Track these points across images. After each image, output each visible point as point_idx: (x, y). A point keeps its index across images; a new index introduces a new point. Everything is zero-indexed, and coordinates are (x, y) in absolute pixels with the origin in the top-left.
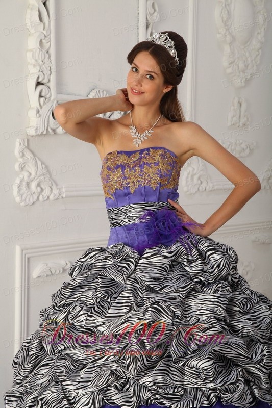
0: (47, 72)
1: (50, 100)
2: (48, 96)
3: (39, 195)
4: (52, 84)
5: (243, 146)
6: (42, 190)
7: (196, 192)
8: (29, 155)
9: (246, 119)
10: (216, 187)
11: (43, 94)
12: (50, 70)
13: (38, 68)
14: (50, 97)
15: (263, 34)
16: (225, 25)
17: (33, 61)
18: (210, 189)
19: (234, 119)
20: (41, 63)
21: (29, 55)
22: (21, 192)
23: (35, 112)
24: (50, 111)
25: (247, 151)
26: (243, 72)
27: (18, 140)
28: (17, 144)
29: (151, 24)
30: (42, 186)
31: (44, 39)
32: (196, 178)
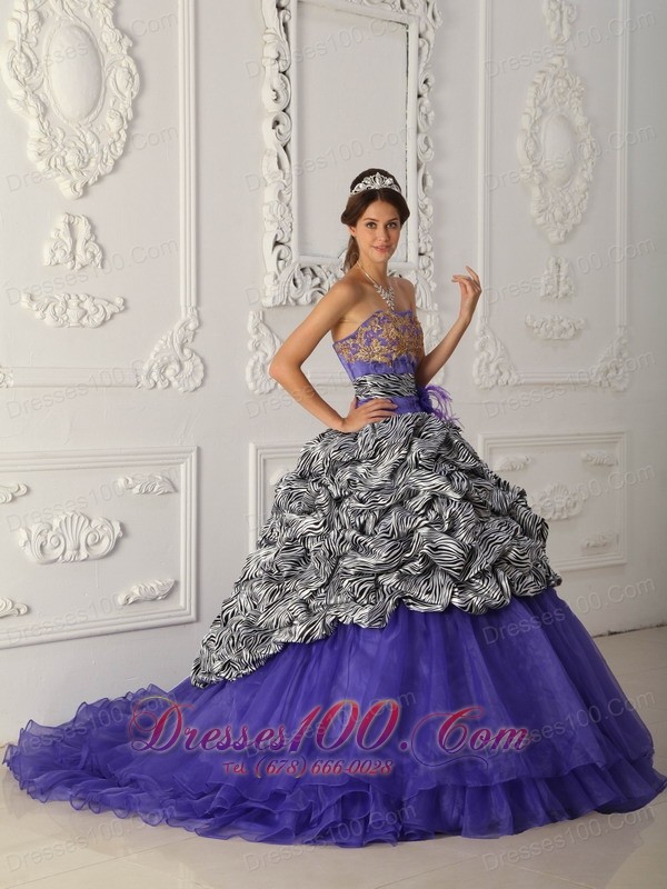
0: (287, 229)
1: (290, 263)
2: (288, 259)
4: (293, 244)
5: (564, 324)
7: (493, 386)
8: (264, 331)
9: (567, 287)
10: (523, 381)
11: (282, 256)
12: (291, 227)
13: (276, 224)
14: (291, 259)
15: (590, 170)
16: (532, 160)
17: (270, 217)
18: (515, 383)
19: (550, 287)
20: (280, 218)
21: (266, 209)
22: (256, 377)
23: (271, 277)
24: (290, 277)
25: (571, 332)
26: (562, 223)
27: (251, 313)
28: (251, 318)
29: (424, 164)
31: (284, 189)
32: (492, 366)
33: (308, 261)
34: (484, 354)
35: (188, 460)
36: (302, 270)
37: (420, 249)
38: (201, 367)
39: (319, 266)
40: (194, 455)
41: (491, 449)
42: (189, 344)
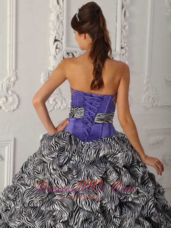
0: (61, 34)
1: (62, 50)
2: (61, 48)
3: (55, 106)
4: (64, 41)
6: (56, 103)
7: (150, 107)
10: (163, 105)
11: (58, 47)
12: (63, 33)
13: (56, 31)
14: (62, 48)
17: (53, 28)
18: (160, 106)
20: (57, 28)
21: (51, 24)
23: (53, 57)
24: (62, 57)
27: (43, 73)
28: (42, 76)
29: (125, 6)
30: (57, 101)
31: (60, 14)
32: (151, 98)
33: (71, 49)
34: (147, 93)
35: (9, 144)
36: (68, 54)
37: (122, 45)
38: (17, 99)
39: (76, 52)
40: (12, 142)
41: (149, 134)
42: (12, 88)
